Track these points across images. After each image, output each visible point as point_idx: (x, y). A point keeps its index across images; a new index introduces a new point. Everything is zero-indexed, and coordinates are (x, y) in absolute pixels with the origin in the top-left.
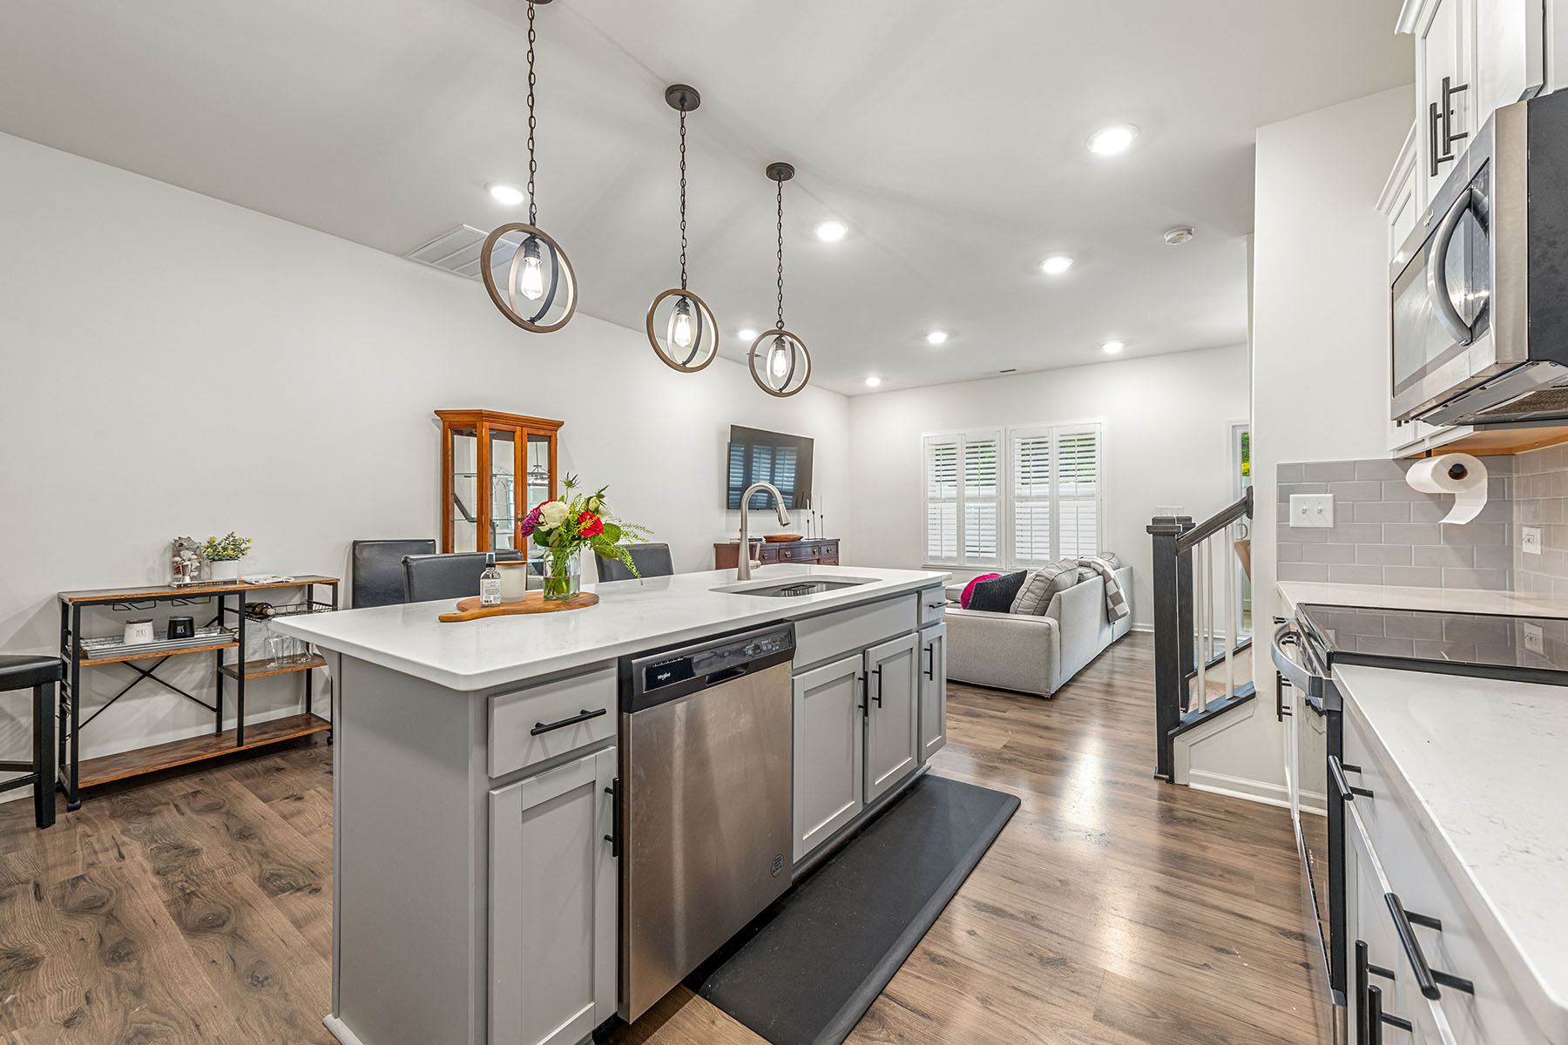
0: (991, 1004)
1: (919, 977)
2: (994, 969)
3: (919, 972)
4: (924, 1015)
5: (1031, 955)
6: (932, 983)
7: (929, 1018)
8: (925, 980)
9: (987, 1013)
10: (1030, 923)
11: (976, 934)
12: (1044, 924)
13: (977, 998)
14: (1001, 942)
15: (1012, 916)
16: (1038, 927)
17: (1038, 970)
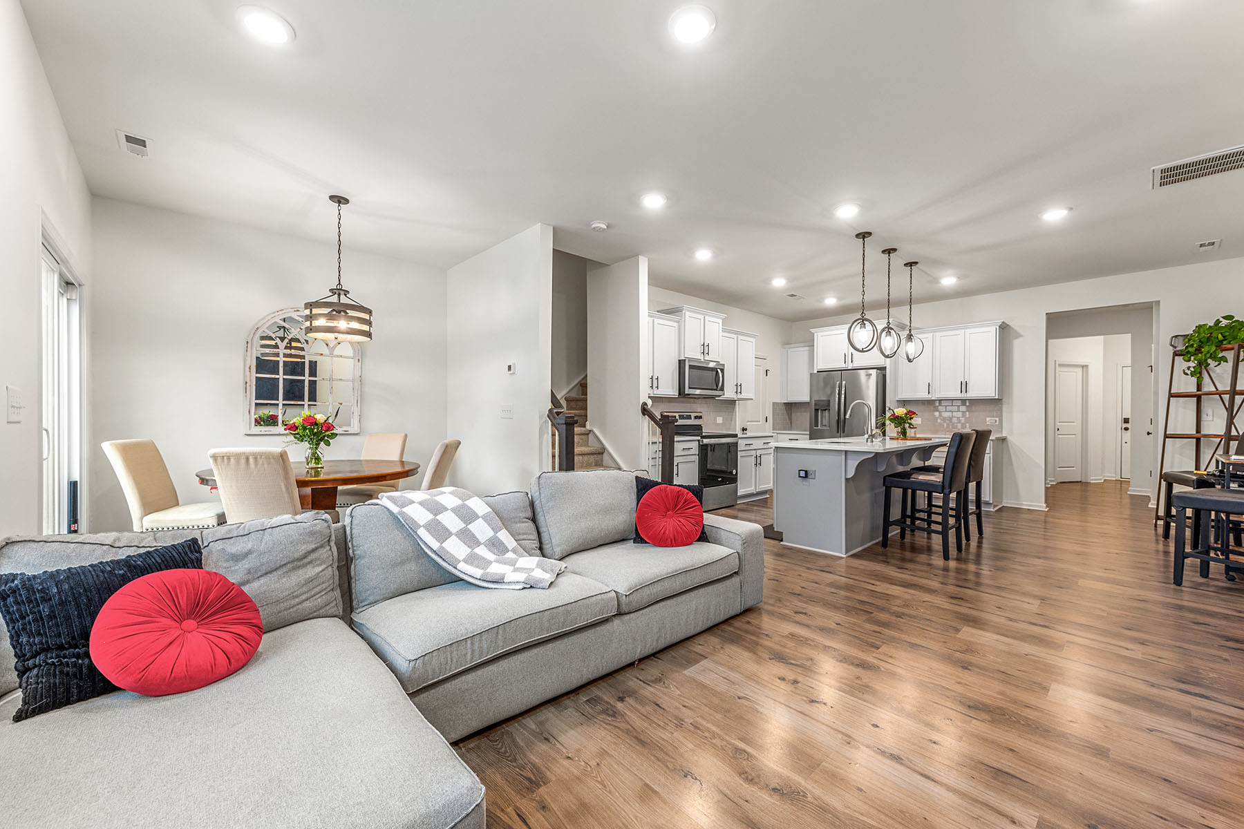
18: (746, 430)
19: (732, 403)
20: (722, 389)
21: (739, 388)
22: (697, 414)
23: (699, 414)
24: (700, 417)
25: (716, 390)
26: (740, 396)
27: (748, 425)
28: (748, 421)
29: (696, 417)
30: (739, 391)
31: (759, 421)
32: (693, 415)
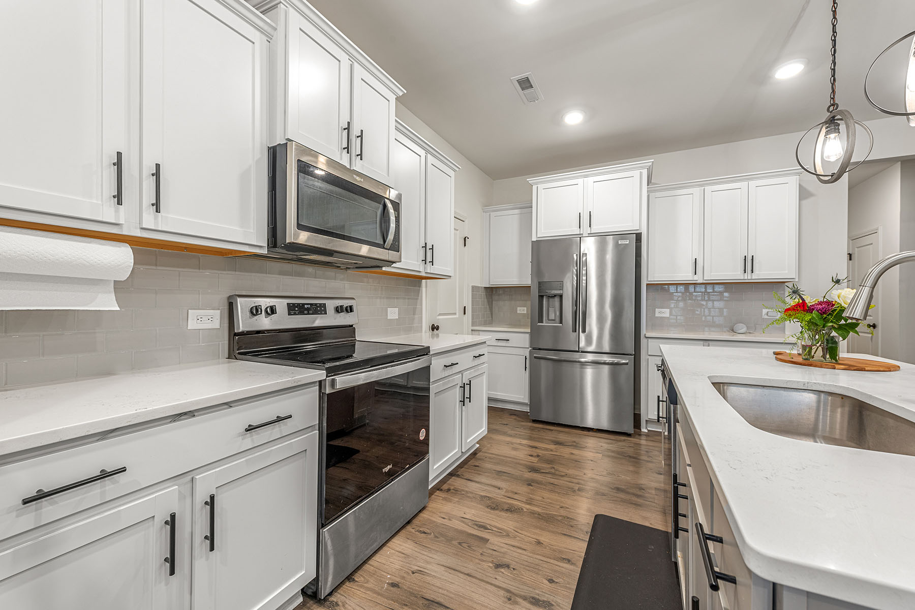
0: (536, 542)
1: (574, 551)
2: (536, 558)
3: (574, 553)
4: (565, 535)
5: (514, 569)
6: (565, 548)
7: (563, 534)
8: (570, 550)
9: (538, 538)
10: (513, 594)
11: (548, 581)
12: (502, 593)
13: (542, 544)
14: (532, 576)
15: (525, 598)
16: (508, 591)
17: (511, 560)
18: (437, 328)
19: (414, 281)
20: (396, 247)
21: (429, 253)
22: (339, 303)
23: (346, 303)
24: (350, 309)
25: (382, 246)
26: (431, 269)
27: (440, 320)
28: (440, 315)
29: (339, 310)
30: (429, 259)
31: (455, 314)
32: (331, 305)
